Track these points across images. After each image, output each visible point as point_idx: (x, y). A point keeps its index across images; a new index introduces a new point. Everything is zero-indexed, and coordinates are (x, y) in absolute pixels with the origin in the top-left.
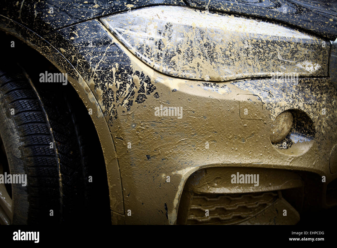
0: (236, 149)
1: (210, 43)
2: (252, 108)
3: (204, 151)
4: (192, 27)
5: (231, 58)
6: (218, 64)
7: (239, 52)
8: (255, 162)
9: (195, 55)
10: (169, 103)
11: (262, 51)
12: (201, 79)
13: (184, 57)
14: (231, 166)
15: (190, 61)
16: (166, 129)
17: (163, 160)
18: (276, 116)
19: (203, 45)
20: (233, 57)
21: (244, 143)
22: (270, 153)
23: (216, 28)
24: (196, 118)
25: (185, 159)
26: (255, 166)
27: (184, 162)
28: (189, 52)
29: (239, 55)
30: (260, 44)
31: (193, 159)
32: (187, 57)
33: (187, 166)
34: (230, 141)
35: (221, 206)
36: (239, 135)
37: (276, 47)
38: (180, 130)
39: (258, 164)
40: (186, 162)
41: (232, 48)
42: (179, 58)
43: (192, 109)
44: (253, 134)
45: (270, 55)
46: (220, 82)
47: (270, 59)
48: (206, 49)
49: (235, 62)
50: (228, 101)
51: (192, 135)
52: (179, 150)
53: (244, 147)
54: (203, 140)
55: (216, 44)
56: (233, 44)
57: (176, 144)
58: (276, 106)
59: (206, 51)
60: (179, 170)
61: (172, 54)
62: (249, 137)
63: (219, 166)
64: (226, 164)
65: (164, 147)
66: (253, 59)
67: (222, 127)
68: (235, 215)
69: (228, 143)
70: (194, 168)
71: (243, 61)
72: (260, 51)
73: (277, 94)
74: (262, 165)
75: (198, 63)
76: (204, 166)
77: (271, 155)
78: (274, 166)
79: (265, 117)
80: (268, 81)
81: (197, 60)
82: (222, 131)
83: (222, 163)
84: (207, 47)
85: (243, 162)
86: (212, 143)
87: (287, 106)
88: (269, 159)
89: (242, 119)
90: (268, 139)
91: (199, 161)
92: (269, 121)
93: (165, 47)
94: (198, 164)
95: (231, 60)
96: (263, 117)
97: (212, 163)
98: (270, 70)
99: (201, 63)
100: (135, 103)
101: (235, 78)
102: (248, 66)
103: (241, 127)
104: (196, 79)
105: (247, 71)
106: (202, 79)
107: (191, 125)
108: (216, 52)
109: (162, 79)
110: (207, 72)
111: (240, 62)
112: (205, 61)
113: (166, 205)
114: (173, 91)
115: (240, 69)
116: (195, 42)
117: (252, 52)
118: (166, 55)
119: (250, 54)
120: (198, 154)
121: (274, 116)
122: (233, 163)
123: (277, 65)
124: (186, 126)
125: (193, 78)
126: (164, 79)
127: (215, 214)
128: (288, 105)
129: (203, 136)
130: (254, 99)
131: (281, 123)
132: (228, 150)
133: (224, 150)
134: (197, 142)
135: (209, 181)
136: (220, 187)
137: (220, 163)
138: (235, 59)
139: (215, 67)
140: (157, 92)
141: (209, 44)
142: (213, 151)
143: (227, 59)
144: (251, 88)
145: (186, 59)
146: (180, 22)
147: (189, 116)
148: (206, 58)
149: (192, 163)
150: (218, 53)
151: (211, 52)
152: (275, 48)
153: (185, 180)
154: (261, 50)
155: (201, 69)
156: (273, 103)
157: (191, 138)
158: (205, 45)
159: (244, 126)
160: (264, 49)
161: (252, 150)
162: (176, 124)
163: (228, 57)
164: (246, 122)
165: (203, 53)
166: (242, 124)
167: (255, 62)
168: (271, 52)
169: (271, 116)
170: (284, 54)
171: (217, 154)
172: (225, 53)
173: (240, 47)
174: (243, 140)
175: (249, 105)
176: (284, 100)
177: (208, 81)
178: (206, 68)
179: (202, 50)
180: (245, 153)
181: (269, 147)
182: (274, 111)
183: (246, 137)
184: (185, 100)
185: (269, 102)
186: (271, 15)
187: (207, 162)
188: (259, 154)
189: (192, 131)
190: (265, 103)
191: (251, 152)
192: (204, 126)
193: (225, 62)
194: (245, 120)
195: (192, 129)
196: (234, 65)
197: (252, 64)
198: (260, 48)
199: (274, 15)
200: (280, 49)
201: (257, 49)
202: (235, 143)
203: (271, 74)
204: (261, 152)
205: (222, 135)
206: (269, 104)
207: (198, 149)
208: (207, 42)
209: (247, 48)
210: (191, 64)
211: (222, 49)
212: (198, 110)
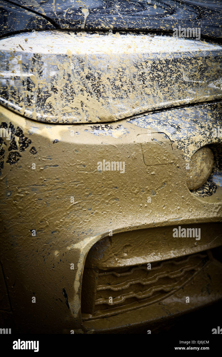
0: (146, 205)
1: (93, 73)
2: (159, 149)
3: (105, 214)
4: (66, 56)
5: (123, 90)
6: (108, 99)
7: (132, 80)
8: (172, 219)
9: (76, 91)
10: (50, 159)
11: (162, 74)
12: (88, 122)
13: (62, 97)
14: (142, 228)
15: (71, 101)
16: (51, 193)
17: (52, 233)
18: (191, 156)
19: (85, 78)
20: (125, 88)
21: (154, 196)
22: (189, 204)
23: (98, 53)
24: (89, 173)
25: (81, 228)
26: (172, 224)
27: (80, 232)
28: (68, 90)
29: (132, 84)
30: (158, 65)
31: (92, 226)
32: (66, 96)
33: (85, 237)
34: (136, 196)
35: (136, 281)
36: (147, 187)
37: (179, 67)
38: (70, 191)
39: (176, 220)
40: (83, 232)
41: (122, 77)
42: (55, 99)
43: (81, 162)
44: (164, 183)
45: (173, 78)
46: (113, 122)
47: (174, 83)
48: (89, 81)
49: (128, 94)
50: (127, 145)
51: (86, 195)
52: (73, 218)
53: (155, 202)
54: (102, 200)
55: (102, 74)
56: (124, 71)
57: (68, 210)
58: (190, 143)
59: (89, 85)
60: (75, 243)
61: (46, 95)
62: (160, 188)
63: (126, 230)
64: (135, 226)
65: (53, 216)
66: (151, 86)
67: (124, 179)
68: (156, 289)
69: (133, 199)
70: (94, 237)
71: (139, 91)
72: (159, 75)
73: (188, 127)
74: (181, 221)
75: (81, 102)
77: (192, 207)
78: (197, 220)
79: (177, 158)
80: (174, 112)
81: (79, 98)
82: (124, 185)
83: (130, 226)
84: (90, 80)
85: (157, 221)
86: (113, 202)
87: (203, 141)
88: (189, 212)
89: (148, 165)
90: (185, 187)
91: (100, 228)
92: (183, 163)
93: (36, 87)
94: (99, 231)
95: (123, 92)
96: (174, 159)
97: (116, 228)
98: (175, 97)
99: (85, 102)
101: (131, 115)
102: (146, 96)
103: (148, 176)
104: (81, 122)
105: (145, 103)
106: (89, 121)
107: (83, 183)
108: (103, 85)
109: (37, 129)
110: (95, 111)
111: (135, 92)
112: (89, 97)
113: (64, 291)
114: (54, 143)
115: (137, 102)
116: (74, 75)
117: (149, 78)
118: (38, 96)
119: (147, 80)
120: (97, 219)
121: (188, 155)
122: (144, 223)
123: (183, 89)
125: (78, 122)
126: (40, 129)
127: (130, 293)
128: (204, 139)
129: (100, 195)
130: (160, 138)
131: (199, 164)
132: (136, 208)
133: (130, 209)
134: (94, 204)
135: (117, 251)
136: (132, 257)
137: (127, 226)
138: (129, 89)
139: (104, 103)
140: (34, 146)
141: (92, 75)
142: (116, 212)
143: (118, 91)
144: (155, 125)
145: (66, 98)
146: (51, 51)
147: (78, 172)
148: (91, 94)
149: (91, 232)
150: (106, 86)
151: (96, 85)
152: (178, 68)
153: (84, 254)
154: (160, 73)
155: (87, 109)
156: (184, 140)
157: (86, 200)
158: (88, 78)
159: (152, 174)
160: (164, 71)
161: (166, 204)
162: (63, 185)
163: (119, 89)
164: (153, 169)
165: (86, 87)
166: (148, 172)
167: (154, 89)
168: (173, 74)
169: (185, 156)
170: (191, 75)
171: (122, 215)
172: (114, 84)
173: (133, 73)
174: (153, 192)
175: (155, 147)
176: (199, 133)
177: (97, 123)
178: (93, 107)
179: (84, 84)
180: (158, 209)
181: (187, 196)
182: (187, 149)
183: (156, 189)
184: (71, 152)
185: (180, 139)
186: (167, 26)
187: (110, 227)
188: (176, 208)
189: (85, 191)
190: (174, 141)
191: (165, 207)
192: (100, 182)
193: (116, 96)
194: (151, 166)
195: (86, 188)
196: (128, 97)
197: (152, 93)
198: (158, 71)
199: (171, 25)
200: (184, 69)
201: (155, 73)
202: (143, 198)
203: (177, 102)
204: (178, 204)
205: (125, 190)
206: (179, 141)
207: (97, 213)
208: (89, 73)
209: (142, 73)
210: (72, 104)
211: (110, 79)
212: (90, 162)
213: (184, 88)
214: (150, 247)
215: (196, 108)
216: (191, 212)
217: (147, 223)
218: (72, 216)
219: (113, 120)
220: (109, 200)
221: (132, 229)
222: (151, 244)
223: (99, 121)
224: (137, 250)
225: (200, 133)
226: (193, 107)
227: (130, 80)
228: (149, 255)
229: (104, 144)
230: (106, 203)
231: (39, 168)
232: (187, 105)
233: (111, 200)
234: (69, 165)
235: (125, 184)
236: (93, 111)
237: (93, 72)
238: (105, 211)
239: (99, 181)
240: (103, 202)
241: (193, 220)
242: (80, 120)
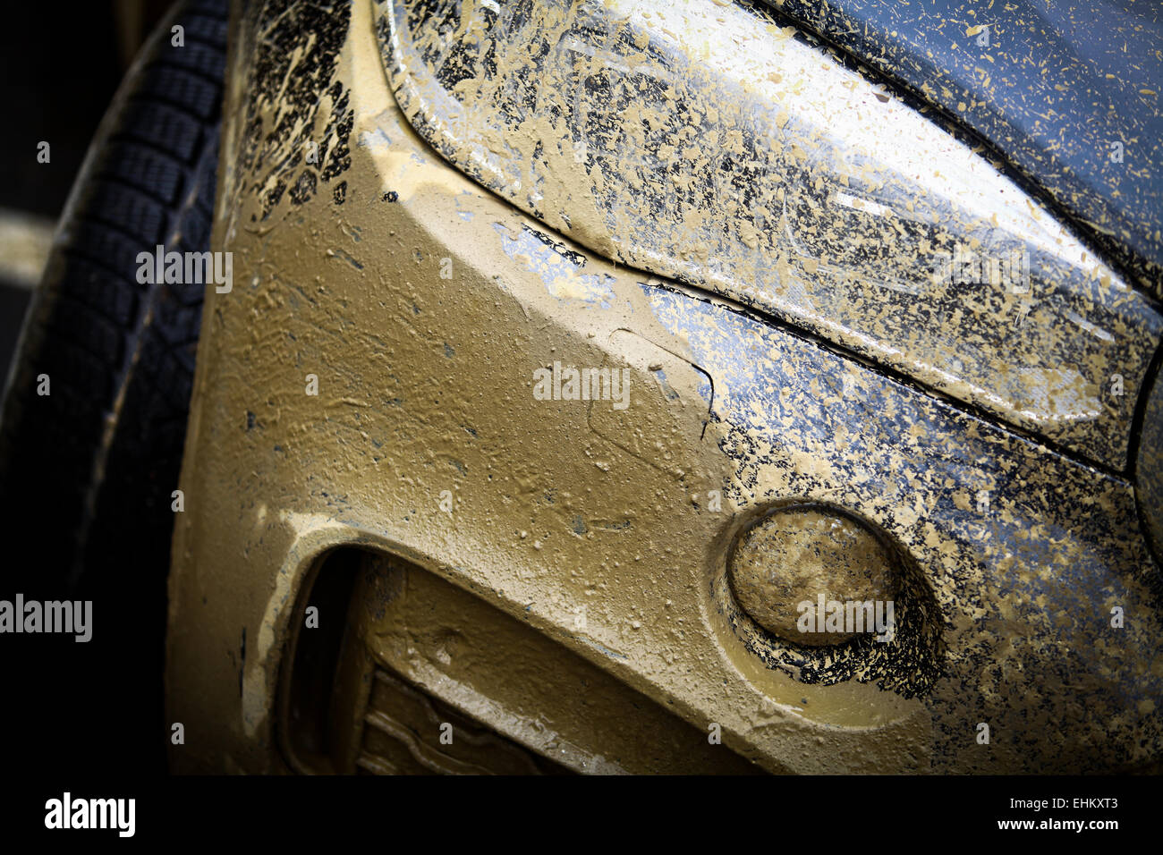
0: (537, 544)
1: (612, 81)
2: (655, 408)
3: (407, 483)
5: (674, 183)
6: (617, 181)
7: (714, 171)
8: (593, 640)
9: (540, 104)
10: (357, 238)
11: (817, 211)
12: (532, 211)
13: (497, 96)
14: (486, 598)
15: (514, 122)
16: (318, 334)
17: (276, 449)
18: (754, 500)
19: (582, 80)
20: (683, 180)
21: (579, 536)
22: (677, 639)
23: (666, 37)
24: (419, 339)
25: (329, 479)
26: (584, 655)
27: (322, 487)
28: (522, 86)
29: (710, 183)
30: (820, 178)
31: (354, 494)
32: (506, 101)
33: (321, 509)
34: (521, 498)
36: (567, 494)
37: (885, 225)
38: (354, 357)
39: (602, 652)
40: (328, 492)
41: (689, 143)
42: (479, 92)
43: (414, 295)
44: (627, 521)
45: (849, 245)
46: (603, 258)
47: (843, 262)
48: (589, 98)
49: (685, 205)
50: (560, 330)
51: (383, 396)
52: (327, 436)
53: (573, 555)
54: (419, 439)
55: (634, 98)
56: (704, 129)
57: (328, 408)
58: (773, 458)
59: (585, 108)
60: (298, 510)
61: (465, 67)
62: (607, 523)
63: (435, 571)
64: (465, 577)
65: (294, 403)
66: (766, 226)
67: (504, 421)
69: (509, 501)
70: (339, 525)
71: (720, 217)
72: (806, 207)
73: (809, 415)
74: (619, 665)
75: (539, 143)
76: (376, 538)
77: (681, 652)
78: (672, 700)
79: (702, 475)
80: (802, 349)
81: (537, 125)
82: (499, 441)
83: (452, 565)
84: (592, 94)
85: (540, 610)
86: (446, 466)
87: (828, 486)
88: (664, 659)
89: (594, 431)
90: (691, 578)
91: (369, 511)
93: (458, 34)
94: (361, 518)
95: (671, 189)
96: (690, 470)
97: (408, 543)
98: (832, 309)
99: (550, 149)
100: (287, 198)
101: (669, 274)
102: (735, 246)
103: (581, 462)
104: (513, 200)
105: (727, 267)
106: (536, 213)
107: (395, 359)
108: (621, 130)
109: (386, 142)
110: (564, 195)
111: (706, 212)
112: (567, 144)
114: (385, 198)
115: (702, 245)
116: (557, 57)
117: (770, 198)
118: (447, 61)
119: (760, 200)
120: (379, 484)
121: (746, 492)
122: (498, 589)
123: (870, 302)
124: (377, 351)
125: (505, 194)
126: (393, 145)
128: (833, 483)
129: (422, 421)
131: (795, 552)
132: (503, 532)
133: (484, 523)
134: (393, 437)
135: (417, 627)
137: (443, 560)
138: (691, 193)
139: (600, 186)
140: (348, 181)
141: (605, 84)
142: (437, 501)
143: (658, 177)
144: (707, 340)
145: (504, 106)
147: (395, 316)
149: (344, 506)
150: (629, 139)
151: (603, 122)
152: (878, 225)
153: (301, 557)
154: (812, 203)
155: (546, 172)
156: (760, 438)
157: (380, 410)
158: (591, 85)
159: (596, 466)
160: (829, 206)
161: (603, 586)
162: (348, 329)
163: (664, 172)
164: (608, 454)
165: (571, 110)
166: (588, 454)
167: (771, 241)
168: (853, 234)
169: (733, 487)
170: (914, 272)
171: (450, 520)
172: (656, 151)
173: (729, 153)
174: (579, 522)
175: (644, 393)
176: (830, 455)
177: (557, 232)
178: (565, 179)
179: (571, 97)
180: (569, 581)
181: (684, 612)
182: (753, 471)
183: (591, 518)
184: (405, 250)
185: (745, 425)
186: (947, 94)
187: (397, 529)
188: (629, 619)
189: (390, 383)
190: (722, 419)
191: (594, 592)
192: (434, 385)
193: (646, 188)
194: (605, 442)
195: (392, 376)
196: (679, 214)
197: (759, 246)
198: (812, 195)
199: (959, 98)
200: (900, 240)
201: (797, 194)
202: (539, 519)
203: (834, 329)
204: (642, 613)
205: (495, 456)
206: (739, 430)
207: (388, 466)
208: (600, 75)
209: (756, 169)
210: (512, 132)
211: (649, 129)
212: (435, 309)
213: (873, 299)
214: (531, 693)
215: (883, 383)
216: (669, 664)
217: (507, 595)
218: (328, 433)
219: (606, 255)
220: (438, 453)
221: (452, 580)
222: (536, 685)
223: (564, 228)
224: (486, 673)
225: (834, 457)
226: (876, 376)
227: (709, 168)
228: (521, 713)
229: (499, 283)
230: (427, 456)
231: (327, 248)
232: (865, 358)
233: (443, 456)
234: (383, 283)
235: (504, 439)
236: (560, 191)
237: (613, 77)
238: (411, 477)
239: (434, 380)
240: (419, 448)
241: (658, 689)
242: (514, 195)
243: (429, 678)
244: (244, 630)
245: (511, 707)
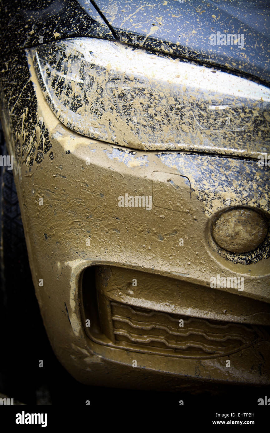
0: (149, 248)
1: (126, 94)
2: (173, 193)
3: (102, 241)
4: (105, 69)
5: (156, 120)
6: (138, 125)
7: (168, 112)
8: (177, 272)
9: (106, 108)
10: (61, 168)
11: (205, 114)
12: (114, 143)
13: (91, 110)
14: (138, 270)
15: (99, 116)
16: (58, 203)
17: (57, 243)
18: (214, 212)
19: (117, 96)
20: (159, 118)
21: (162, 241)
22: (203, 264)
23: (139, 74)
24: (91, 194)
25: (77, 247)
26: (176, 278)
27: (75, 251)
28: (98, 104)
29: (168, 116)
30: (202, 104)
31: (86, 250)
32: (95, 110)
33: (77, 257)
34: (140, 235)
35: (160, 327)
36: (154, 229)
37: (228, 112)
38: (72, 206)
39: (181, 275)
40: (78, 252)
41: (157, 105)
42: (85, 110)
43: (85, 181)
44: (176, 231)
45: (218, 122)
46: (141, 150)
47: (218, 128)
48: (121, 101)
49: (162, 125)
50: (135, 178)
51: (86, 216)
52: (72, 234)
53: (162, 248)
54: (101, 226)
55: (135, 97)
57: (69, 225)
58: (215, 197)
59: (120, 105)
60: (70, 260)
61: (78, 104)
62: (169, 234)
63: (120, 266)
64: (130, 265)
65: (58, 227)
66: (190, 124)
67: (126, 212)
68: (192, 345)
69: (136, 237)
70: (84, 261)
71: (174, 126)
72: (201, 114)
73: (223, 180)
74: (187, 278)
75: (109, 120)
76: (98, 262)
77: (206, 268)
79: (195, 210)
80: (214, 159)
81: (107, 115)
82: (127, 219)
83: (125, 262)
84: (121, 100)
85: (157, 268)
86: (113, 232)
87: (236, 200)
88: (201, 271)
89: (156, 206)
90: (201, 243)
91: (93, 254)
92: (201, 216)
93: (73, 94)
94: (91, 257)
95: (156, 122)
96: (190, 209)
97: (108, 260)
98: (219, 144)
99: (114, 121)
100: (35, 162)
101: (164, 149)
102: (182, 134)
103: (155, 217)
104: (107, 141)
105: (181, 141)
106: (116, 142)
107: (85, 203)
108: (134, 108)
109: (61, 135)
110: (123, 134)
111: (169, 126)
112: (118, 118)
114: (66, 153)
115: (171, 137)
116: (107, 91)
117: (188, 115)
118: (72, 103)
119: (185, 117)
121: (210, 211)
122: (141, 266)
123: (230, 138)
124: (79, 202)
125: (104, 140)
126: (63, 135)
127: (160, 337)
128: (237, 199)
129: (100, 220)
130: (177, 181)
131: (232, 225)
132: (137, 247)
133: (130, 246)
134: (93, 228)
135: (119, 285)
136: (139, 298)
137: (121, 262)
138: (163, 121)
139: (133, 128)
140: (52, 151)
141: (124, 95)
142: (113, 244)
143: (151, 119)
144: (183, 166)
145: (95, 112)
146: (93, 61)
147: (81, 190)
148: (121, 115)
149: (84, 254)
150: (138, 110)
151: (128, 107)
152: (226, 113)
154: (202, 113)
155: (114, 129)
156: (209, 192)
157: (86, 221)
158: (120, 97)
159: (160, 217)
160: (208, 112)
161: (175, 254)
162: (68, 198)
163: (152, 117)
164: (163, 212)
165: (116, 107)
166: (156, 214)
167: (193, 129)
168: (218, 118)
169: (206, 210)
170: (242, 124)
171: (119, 249)
172: (147, 111)
173: (171, 105)
174: (160, 237)
175: (168, 189)
176: (233, 190)
177: (124, 147)
178: (121, 129)
179: (115, 103)
180: (163, 256)
181: (203, 254)
182: (210, 203)
183: (164, 234)
184: (78, 168)
185: (203, 189)
186: (234, 64)
187: (103, 257)
188: (186, 262)
189: (86, 211)
190: (196, 190)
191: (172, 257)
192: (100, 207)
193: (148, 124)
194: (161, 209)
195: (87, 209)
196: (161, 129)
197: (190, 131)
198: (201, 110)
199: (238, 64)
200: (234, 116)
201: (196, 111)
202: (147, 239)
203: (222, 150)
204: (189, 259)
205: (127, 224)
206: (202, 192)
207: (94, 238)
208: (122, 93)
209: (181, 107)
210: (100, 119)
211: (143, 105)
212: (93, 184)
213: (231, 137)
214: (162, 295)
215: (243, 162)
216: (203, 272)
217: (145, 267)
218: (72, 233)
219: (142, 149)
220: (109, 228)
221: (126, 267)
222: (163, 292)
223: (126, 145)
224: (146, 293)
225: (235, 191)
226: (240, 161)
227: (166, 112)
228: (161, 302)
229: (111, 169)
230: (105, 231)
231: (53, 175)
232: (235, 156)
233: (110, 229)
234: (74, 180)
235: (128, 218)
236: (121, 133)
237: (126, 92)
238: (102, 239)
239: (100, 206)
240: (102, 229)
241: (202, 281)
242: (107, 139)
243: (128, 300)
244: (65, 303)
245: (157, 301)
